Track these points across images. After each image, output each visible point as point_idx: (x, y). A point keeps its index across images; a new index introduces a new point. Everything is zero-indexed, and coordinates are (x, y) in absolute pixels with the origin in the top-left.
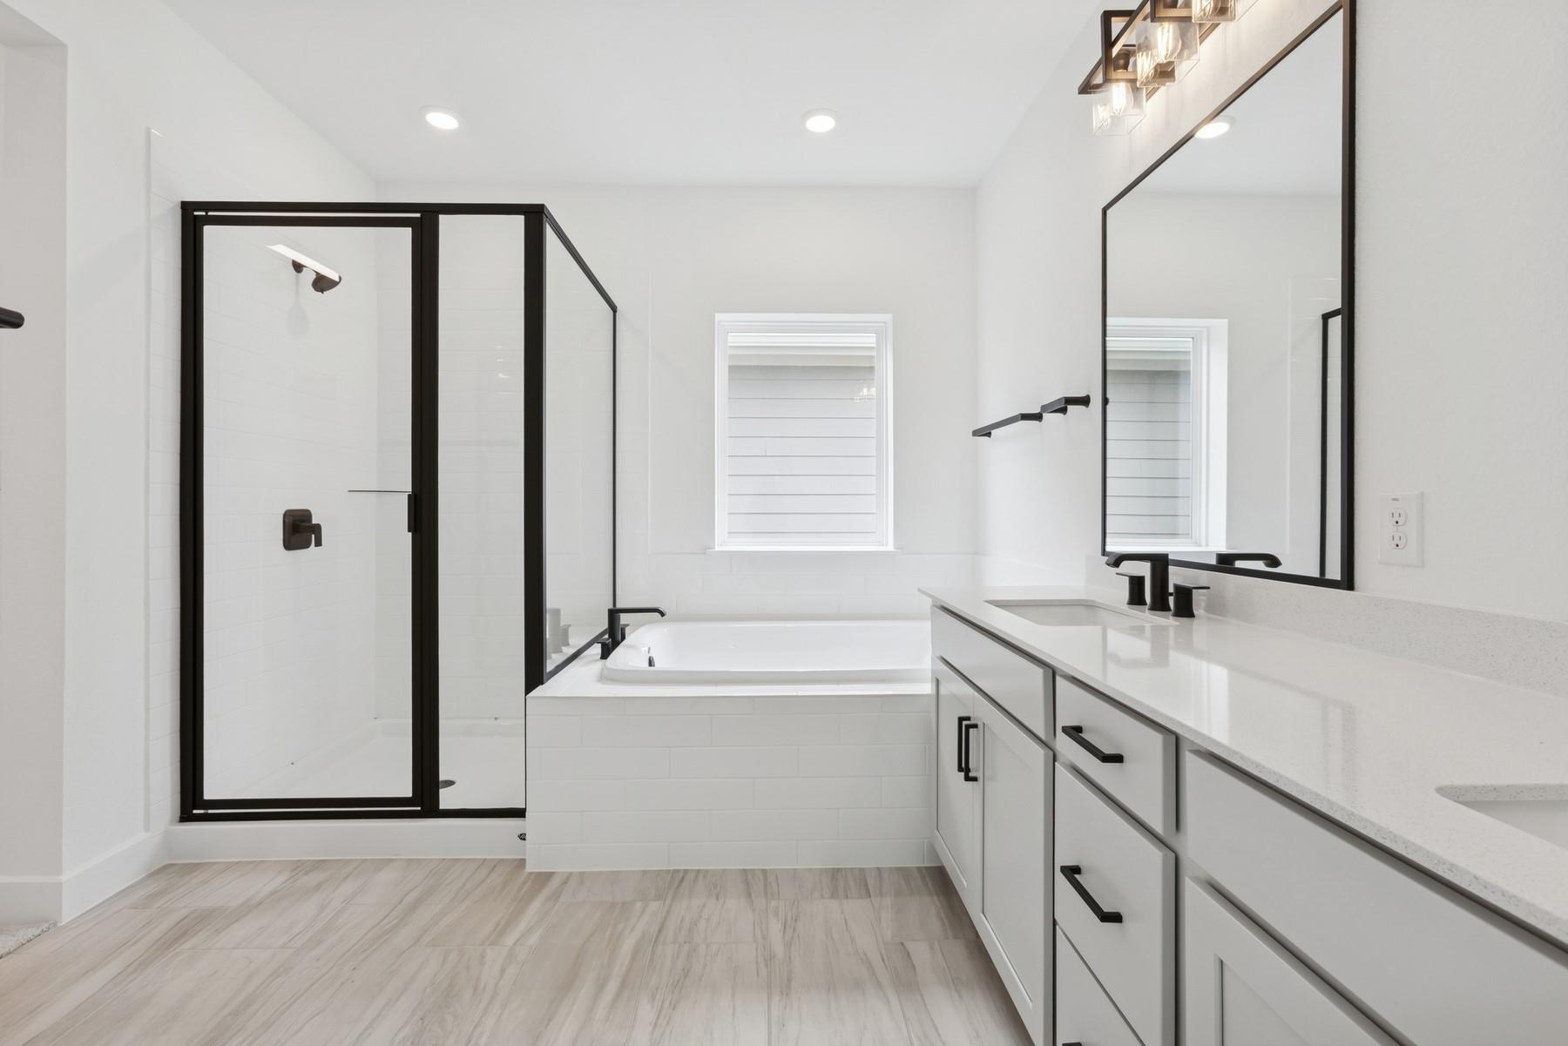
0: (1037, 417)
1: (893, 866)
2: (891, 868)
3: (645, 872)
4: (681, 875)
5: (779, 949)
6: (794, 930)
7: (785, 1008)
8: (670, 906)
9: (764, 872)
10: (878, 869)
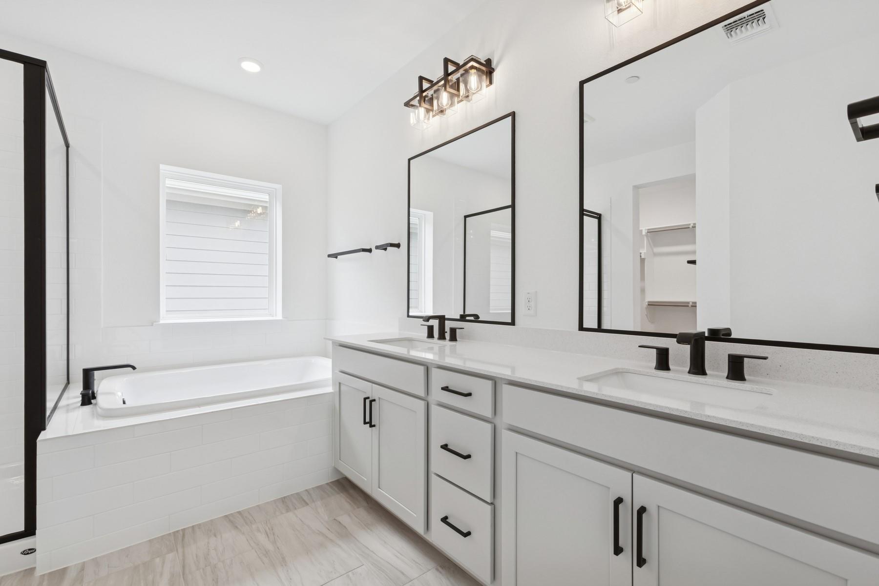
0: (370, 251)
1: (314, 487)
2: (313, 488)
3: (150, 541)
4: (181, 533)
5: (270, 547)
6: (274, 534)
7: (288, 571)
8: (184, 552)
9: (239, 513)
10: (306, 490)
